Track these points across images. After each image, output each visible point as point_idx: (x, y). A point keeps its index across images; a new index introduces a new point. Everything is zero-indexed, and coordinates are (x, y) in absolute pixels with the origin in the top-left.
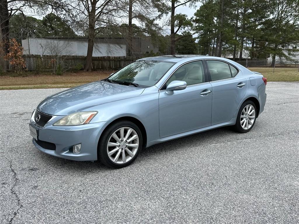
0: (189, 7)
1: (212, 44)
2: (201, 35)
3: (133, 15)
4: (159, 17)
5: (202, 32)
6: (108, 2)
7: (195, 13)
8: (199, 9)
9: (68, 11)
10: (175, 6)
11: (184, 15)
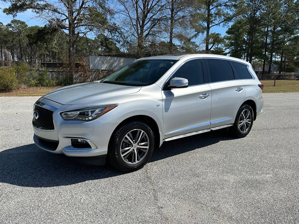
2: (232, 50)
3: (173, 35)
4: (196, 36)
5: (233, 48)
6: (154, 25)
7: (226, 31)
8: (230, 27)
9: (121, 33)
10: (210, 26)
11: (218, 34)
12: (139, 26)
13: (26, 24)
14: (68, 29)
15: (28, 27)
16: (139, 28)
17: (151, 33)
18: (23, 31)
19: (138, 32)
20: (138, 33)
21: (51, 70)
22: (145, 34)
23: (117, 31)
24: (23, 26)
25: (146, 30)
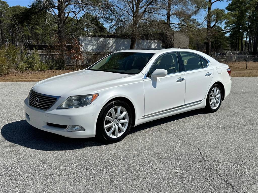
0: (227, 2)
1: (244, 38)
2: (233, 29)
3: (172, 12)
4: (196, 12)
5: (234, 26)
6: (152, 2)
7: (226, 7)
8: (231, 3)
9: (114, 11)
10: (212, 2)
11: (222, 10)
12: (134, 3)
13: (7, 4)
14: (57, 7)
15: (9, 7)
16: (135, 6)
17: (147, 10)
18: (4, 11)
19: (133, 9)
20: (133, 11)
21: (40, 53)
22: (141, 11)
23: (110, 9)
24: (4, 6)
25: (142, 8)
